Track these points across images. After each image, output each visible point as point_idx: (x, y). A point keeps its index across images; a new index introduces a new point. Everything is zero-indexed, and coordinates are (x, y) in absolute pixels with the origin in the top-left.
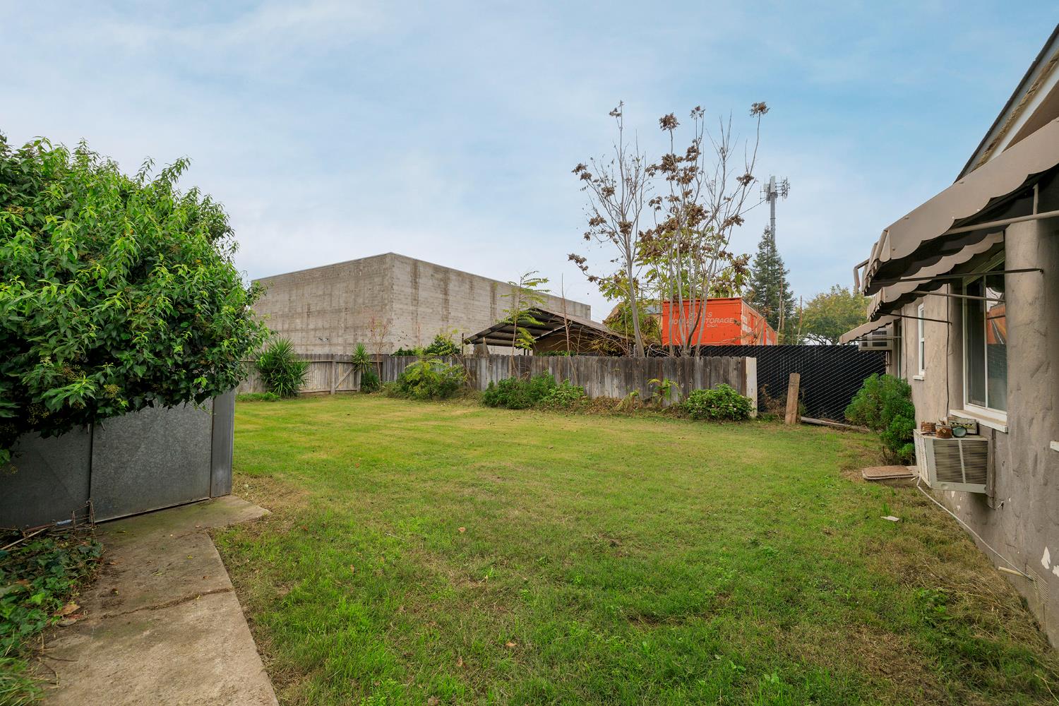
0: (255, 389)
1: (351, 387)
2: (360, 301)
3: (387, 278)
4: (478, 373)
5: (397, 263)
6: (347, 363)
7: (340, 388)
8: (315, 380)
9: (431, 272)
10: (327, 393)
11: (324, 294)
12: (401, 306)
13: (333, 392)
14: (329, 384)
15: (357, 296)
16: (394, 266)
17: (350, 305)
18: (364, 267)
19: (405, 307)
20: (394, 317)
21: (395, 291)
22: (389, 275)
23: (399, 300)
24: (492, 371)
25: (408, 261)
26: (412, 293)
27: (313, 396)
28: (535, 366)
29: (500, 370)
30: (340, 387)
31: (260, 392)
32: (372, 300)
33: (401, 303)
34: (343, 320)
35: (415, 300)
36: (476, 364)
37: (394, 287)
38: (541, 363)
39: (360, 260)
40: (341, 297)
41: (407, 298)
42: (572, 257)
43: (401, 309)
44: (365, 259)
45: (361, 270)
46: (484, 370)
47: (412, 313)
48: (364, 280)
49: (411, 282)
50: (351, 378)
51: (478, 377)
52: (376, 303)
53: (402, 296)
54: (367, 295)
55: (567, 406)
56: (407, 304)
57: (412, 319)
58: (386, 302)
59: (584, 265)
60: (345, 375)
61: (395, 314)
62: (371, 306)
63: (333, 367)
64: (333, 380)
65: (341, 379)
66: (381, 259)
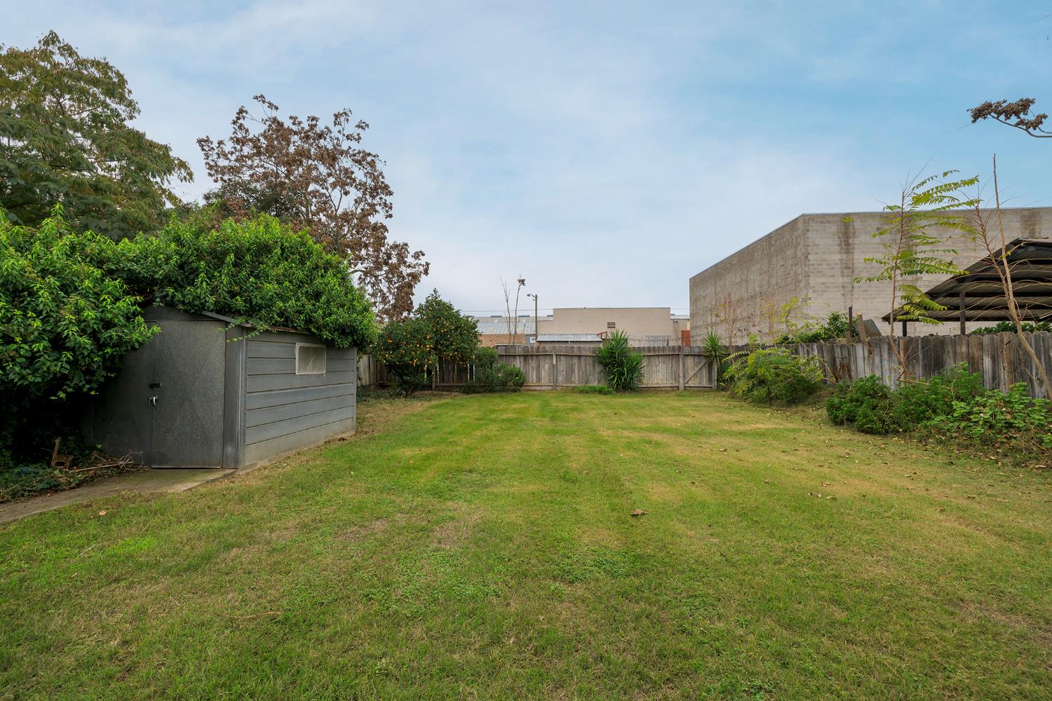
0: (599, 381)
1: (705, 383)
2: (773, 281)
3: (800, 247)
4: (853, 367)
5: (813, 226)
6: (699, 355)
7: (691, 384)
8: (657, 374)
9: (876, 223)
10: (675, 389)
11: (741, 281)
12: (823, 280)
13: (682, 387)
14: (676, 378)
15: (770, 276)
16: (808, 230)
17: (764, 289)
18: (776, 241)
19: (831, 280)
20: (811, 294)
21: (811, 262)
22: (802, 243)
23: (818, 272)
24: (873, 364)
25: (831, 219)
26: (841, 260)
27: (656, 390)
28: (951, 354)
29: (886, 363)
30: (690, 382)
31: (603, 385)
32: (786, 278)
33: (823, 276)
34: (758, 306)
35: (848, 268)
36: (849, 354)
37: (810, 257)
38: (964, 349)
39: (771, 233)
40: (756, 279)
41: (833, 268)
42: (979, 113)
43: (823, 284)
44: (777, 230)
45: (773, 245)
46: (860, 361)
47: (843, 287)
48: (777, 256)
49: (840, 245)
50: (705, 372)
51: (853, 373)
52: (789, 280)
53: (825, 266)
54: (779, 274)
55: (985, 441)
56: (833, 276)
57: (843, 295)
58: (800, 277)
59: (1030, 116)
60: (697, 369)
61: (814, 292)
62: (785, 286)
63: (681, 360)
64: (681, 375)
65: (691, 373)
66: (793, 225)
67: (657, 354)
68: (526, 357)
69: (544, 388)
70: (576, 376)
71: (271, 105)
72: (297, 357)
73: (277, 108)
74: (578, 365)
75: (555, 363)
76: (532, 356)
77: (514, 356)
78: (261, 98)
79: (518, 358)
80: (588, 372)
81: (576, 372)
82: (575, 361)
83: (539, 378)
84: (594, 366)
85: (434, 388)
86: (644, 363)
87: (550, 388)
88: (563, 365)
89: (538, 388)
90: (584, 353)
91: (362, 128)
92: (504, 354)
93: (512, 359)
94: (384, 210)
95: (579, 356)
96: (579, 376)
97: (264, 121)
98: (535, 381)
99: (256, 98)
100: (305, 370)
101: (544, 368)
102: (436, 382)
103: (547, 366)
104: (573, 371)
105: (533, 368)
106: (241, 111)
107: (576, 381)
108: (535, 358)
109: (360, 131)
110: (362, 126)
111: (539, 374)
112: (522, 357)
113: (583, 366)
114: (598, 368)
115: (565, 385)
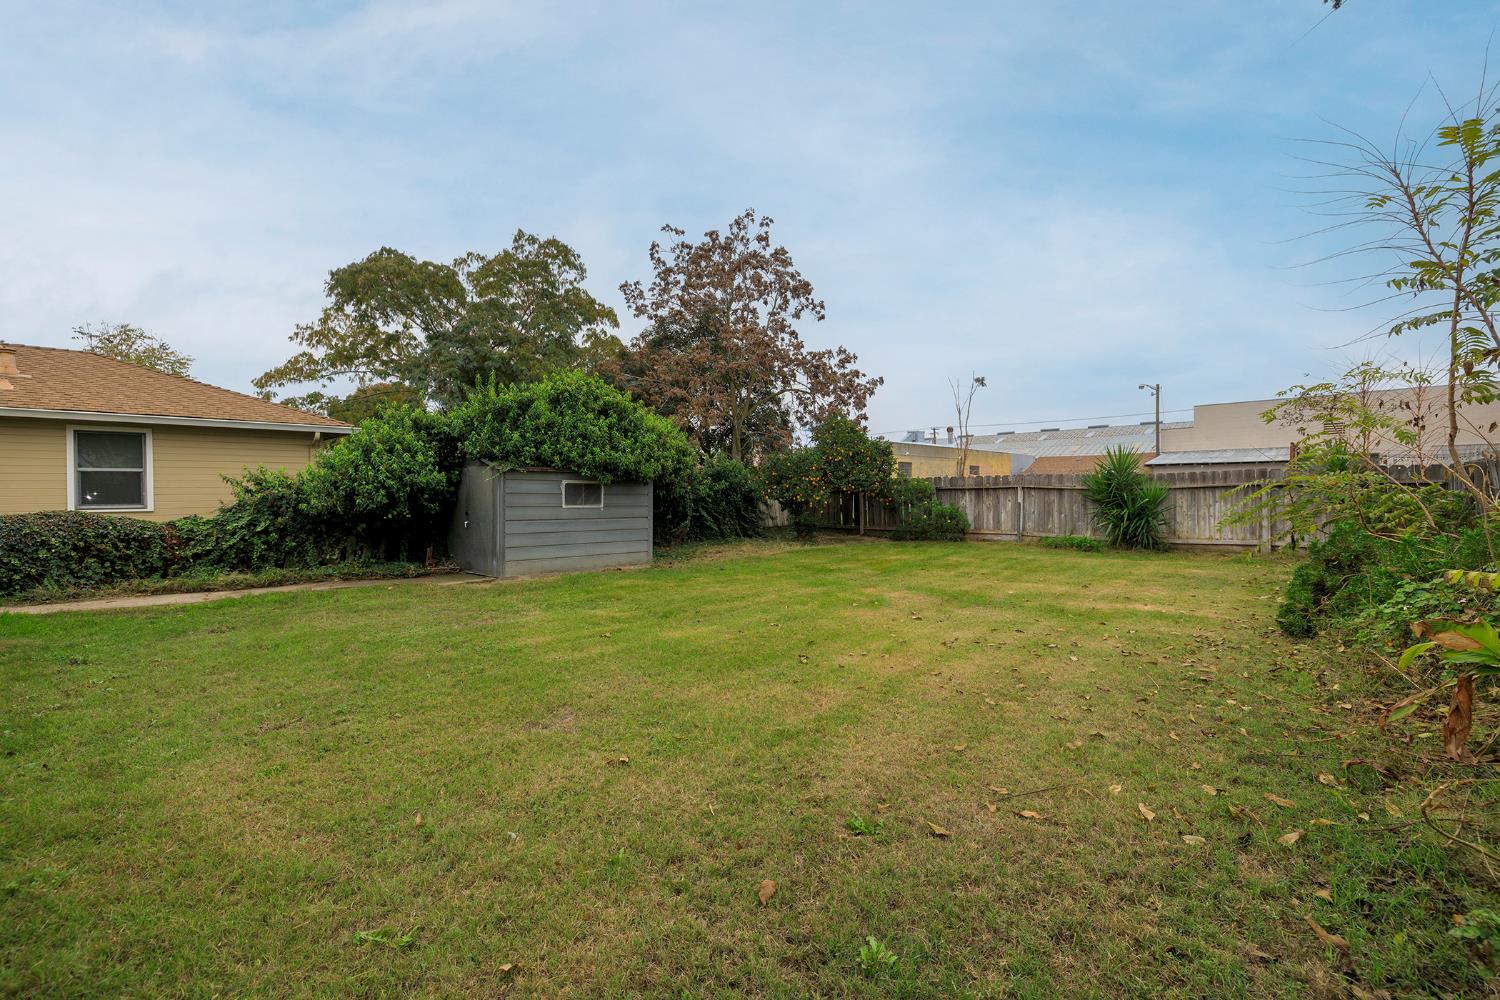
0: (1094, 531)
8: (1209, 521)
14: (1254, 531)
31: (1100, 537)
67: (1210, 484)
68: (979, 491)
69: (1005, 538)
70: (1056, 521)
71: (677, 232)
72: (564, 493)
73: (683, 233)
74: (1059, 504)
75: (1020, 500)
76: (987, 489)
77: (963, 491)
78: (667, 228)
79: (967, 493)
80: (1076, 516)
81: (1056, 514)
82: (1054, 497)
83: (997, 521)
84: (1084, 505)
85: (862, 532)
86: (1182, 501)
87: (1014, 537)
88: (1032, 505)
89: (996, 538)
90: (1067, 485)
91: (767, 225)
92: (949, 487)
93: (959, 493)
94: (814, 312)
95: (1061, 490)
96: (1060, 520)
97: (673, 250)
98: (991, 526)
99: (664, 229)
100: (576, 504)
101: (1005, 508)
102: (865, 524)
103: (1010, 505)
104: (1050, 513)
105: (988, 508)
106: (654, 246)
107: (1056, 530)
108: (992, 492)
109: (765, 228)
110: (766, 222)
111: (999, 517)
112: (973, 492)
113: (1067, 505)
114: (1092, 509)
115: (1035, 534)
